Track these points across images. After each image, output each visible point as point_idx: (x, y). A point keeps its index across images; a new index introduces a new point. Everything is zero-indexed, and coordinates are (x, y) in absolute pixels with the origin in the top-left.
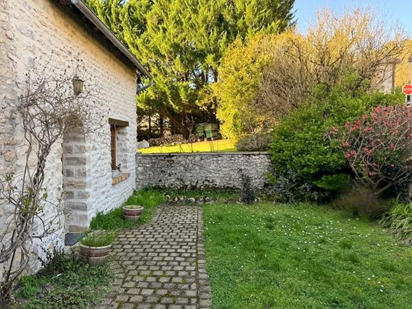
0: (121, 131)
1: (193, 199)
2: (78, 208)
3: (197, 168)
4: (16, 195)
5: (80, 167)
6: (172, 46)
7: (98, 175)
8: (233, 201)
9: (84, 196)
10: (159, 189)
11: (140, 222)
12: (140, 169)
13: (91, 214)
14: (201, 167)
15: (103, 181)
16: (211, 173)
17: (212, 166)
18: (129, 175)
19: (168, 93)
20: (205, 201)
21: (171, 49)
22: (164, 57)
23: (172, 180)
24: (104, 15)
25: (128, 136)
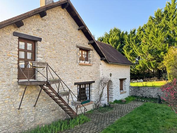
0: (124, 80)
1: (143, 100)
2: (111, 98)
3: (147, 92)
4: (99, 94)
5: (112, 90)
6: (147, 51)
7: (116, 91)
8: (156, 102)
9: (112, 96)
10: (135, 96)
11: (125, 103)
12: (130, 90)
13: (114, 99)
14: (148, 91)
15: (117, 93)
16: (151, 93)
17: (152, 91)
18: (126, 92)
19: (147, 65)
20: (147, 101)
21: (147, 52)
22: (145, 54)
23: (139, 94)
24: (128, 41)
25: (126, 82)
